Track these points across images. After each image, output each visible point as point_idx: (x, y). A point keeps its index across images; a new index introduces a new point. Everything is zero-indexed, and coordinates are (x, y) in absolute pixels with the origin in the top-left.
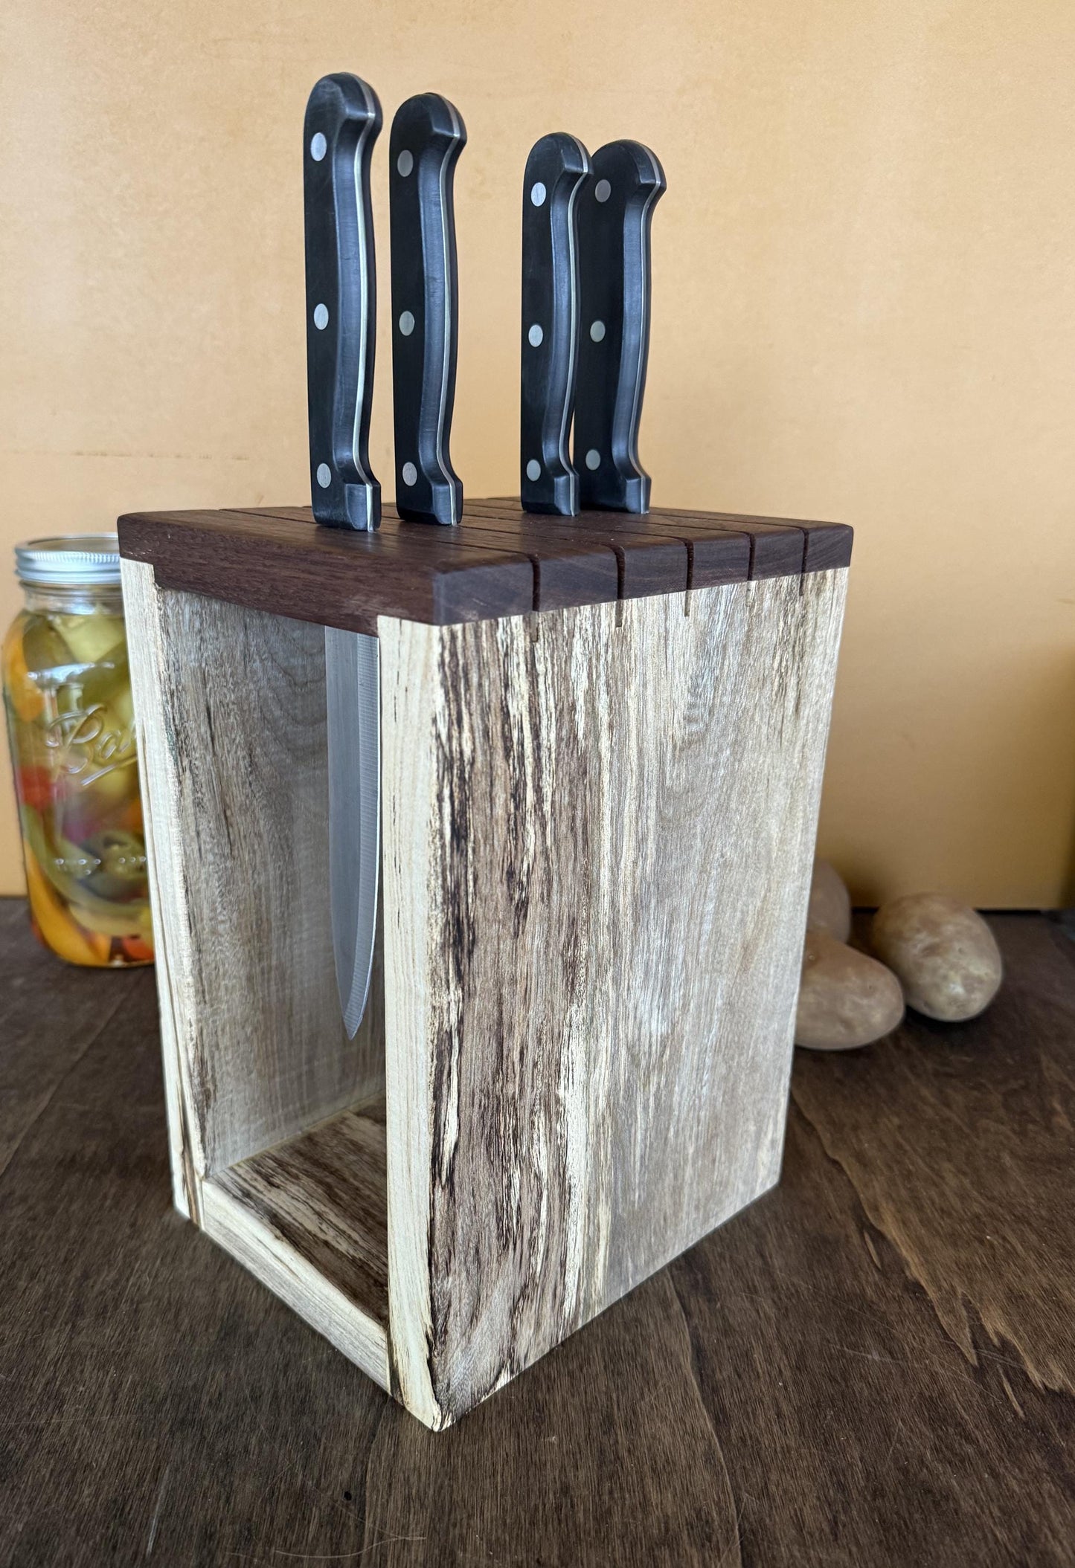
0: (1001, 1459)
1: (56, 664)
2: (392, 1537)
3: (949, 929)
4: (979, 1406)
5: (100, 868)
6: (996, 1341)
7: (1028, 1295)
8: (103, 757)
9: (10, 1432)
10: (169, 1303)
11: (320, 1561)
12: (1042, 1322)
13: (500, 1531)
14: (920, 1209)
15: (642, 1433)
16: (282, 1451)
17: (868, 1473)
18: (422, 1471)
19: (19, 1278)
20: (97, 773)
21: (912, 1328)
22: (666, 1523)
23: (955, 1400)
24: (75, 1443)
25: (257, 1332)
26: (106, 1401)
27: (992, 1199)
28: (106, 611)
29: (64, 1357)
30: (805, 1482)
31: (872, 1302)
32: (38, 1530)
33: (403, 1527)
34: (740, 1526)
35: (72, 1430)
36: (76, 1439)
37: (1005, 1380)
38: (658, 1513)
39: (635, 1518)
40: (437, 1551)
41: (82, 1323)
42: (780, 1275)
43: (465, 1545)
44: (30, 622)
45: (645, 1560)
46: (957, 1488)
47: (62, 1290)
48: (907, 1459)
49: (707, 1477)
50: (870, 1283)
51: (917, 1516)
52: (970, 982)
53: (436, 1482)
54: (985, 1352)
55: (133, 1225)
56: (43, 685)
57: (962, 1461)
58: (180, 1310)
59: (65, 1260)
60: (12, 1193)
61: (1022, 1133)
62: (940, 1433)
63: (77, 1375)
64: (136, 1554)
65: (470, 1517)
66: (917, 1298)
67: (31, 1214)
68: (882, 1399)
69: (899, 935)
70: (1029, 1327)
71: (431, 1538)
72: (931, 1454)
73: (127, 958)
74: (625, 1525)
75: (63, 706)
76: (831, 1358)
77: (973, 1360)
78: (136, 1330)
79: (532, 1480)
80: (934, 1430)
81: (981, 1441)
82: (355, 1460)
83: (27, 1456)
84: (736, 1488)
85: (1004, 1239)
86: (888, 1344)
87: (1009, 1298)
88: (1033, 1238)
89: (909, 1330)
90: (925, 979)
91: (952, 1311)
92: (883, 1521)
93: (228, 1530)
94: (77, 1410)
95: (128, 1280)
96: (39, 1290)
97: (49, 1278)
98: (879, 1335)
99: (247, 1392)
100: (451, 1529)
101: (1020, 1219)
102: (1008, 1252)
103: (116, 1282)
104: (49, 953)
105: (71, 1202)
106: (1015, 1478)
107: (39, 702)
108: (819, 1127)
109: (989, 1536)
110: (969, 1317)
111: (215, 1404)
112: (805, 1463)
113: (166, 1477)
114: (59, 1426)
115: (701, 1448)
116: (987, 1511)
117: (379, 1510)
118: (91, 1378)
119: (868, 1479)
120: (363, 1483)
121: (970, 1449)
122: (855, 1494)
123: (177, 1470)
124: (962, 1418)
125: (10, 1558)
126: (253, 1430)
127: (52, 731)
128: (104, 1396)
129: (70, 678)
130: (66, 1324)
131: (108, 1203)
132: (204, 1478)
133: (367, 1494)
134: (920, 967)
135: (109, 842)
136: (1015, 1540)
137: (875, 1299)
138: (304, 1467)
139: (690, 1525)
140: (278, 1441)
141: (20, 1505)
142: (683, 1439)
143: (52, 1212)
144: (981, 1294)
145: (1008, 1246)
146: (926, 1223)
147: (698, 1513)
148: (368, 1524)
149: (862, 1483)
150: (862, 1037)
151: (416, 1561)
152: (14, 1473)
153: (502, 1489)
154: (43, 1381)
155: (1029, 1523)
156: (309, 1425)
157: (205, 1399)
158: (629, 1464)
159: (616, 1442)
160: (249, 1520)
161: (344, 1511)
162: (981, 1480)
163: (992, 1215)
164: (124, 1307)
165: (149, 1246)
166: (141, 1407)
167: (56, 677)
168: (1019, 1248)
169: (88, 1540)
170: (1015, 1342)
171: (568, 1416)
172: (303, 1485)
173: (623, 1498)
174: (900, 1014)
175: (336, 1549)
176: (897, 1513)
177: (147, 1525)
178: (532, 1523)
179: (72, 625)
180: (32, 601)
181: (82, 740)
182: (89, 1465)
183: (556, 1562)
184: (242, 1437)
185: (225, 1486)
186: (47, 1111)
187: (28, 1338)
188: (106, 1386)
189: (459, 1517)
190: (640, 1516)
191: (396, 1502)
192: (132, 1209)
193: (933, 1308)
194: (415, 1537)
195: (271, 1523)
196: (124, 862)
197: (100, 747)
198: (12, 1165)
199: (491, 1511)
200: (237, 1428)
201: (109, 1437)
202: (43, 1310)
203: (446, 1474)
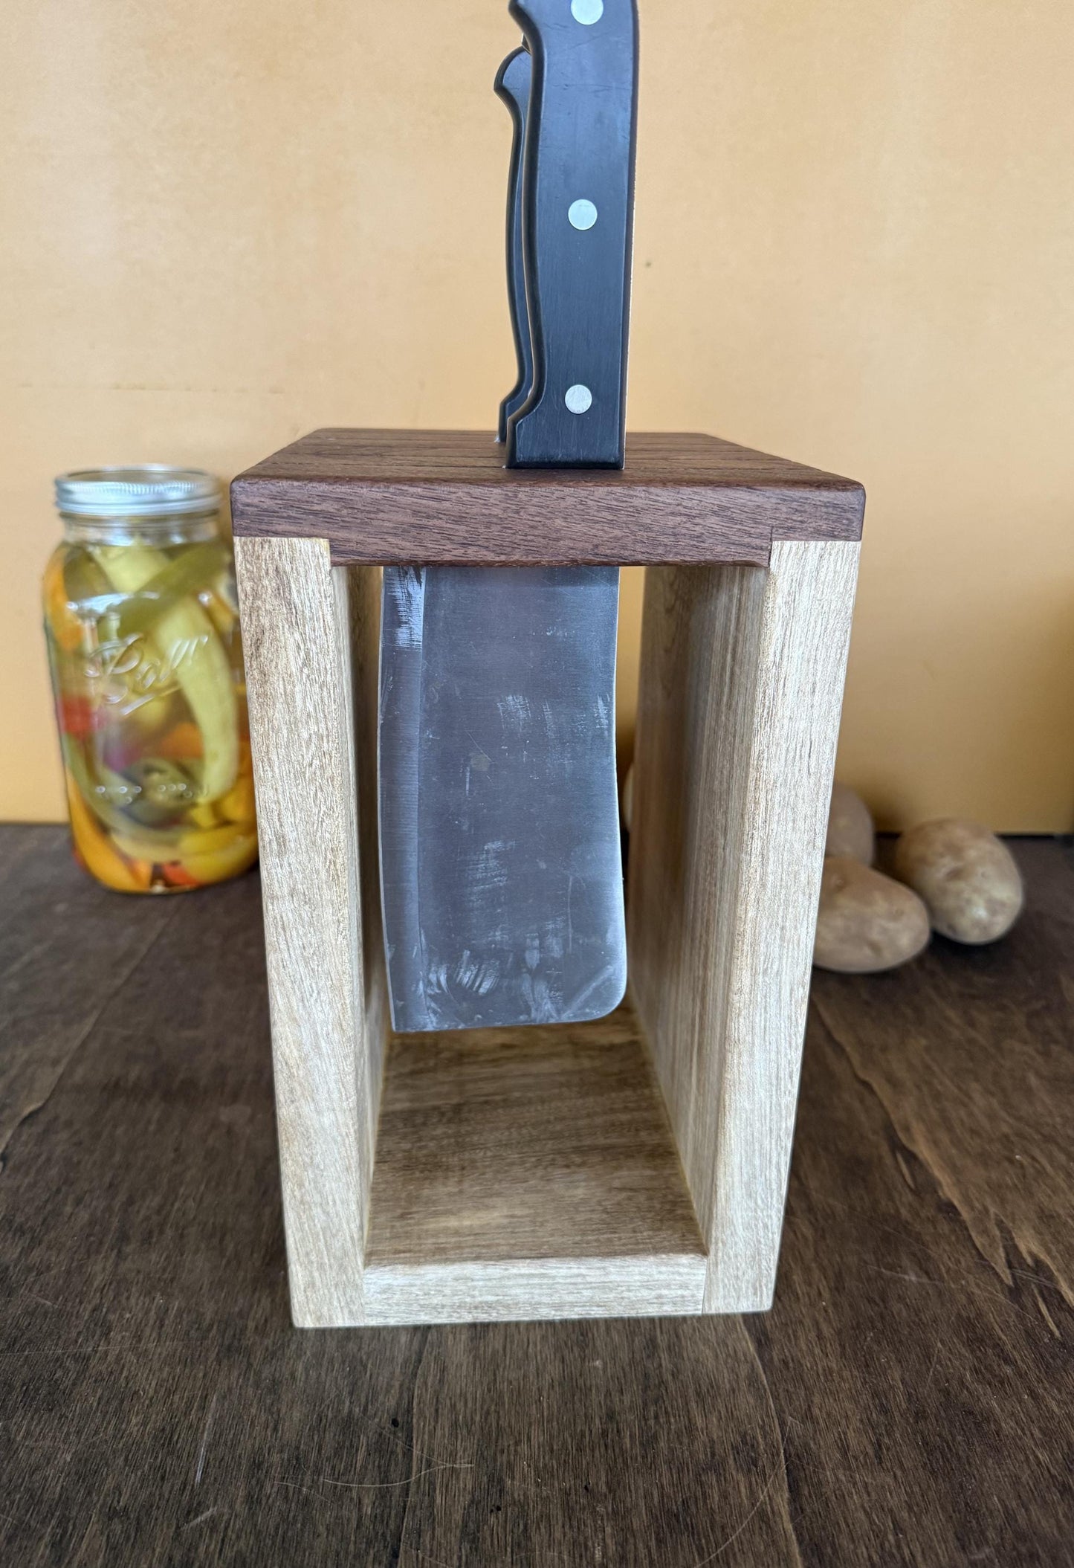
0: (1039, 1381)
1: (95, 594)
2: (441, 1465)
3: (972, 854)
4: (1015, 1326)
5: (140, 797)
6: (1029, 1261)
7: (1059, 1215)
8: (144, 686)
9: (57, 1360)
10: (215, 1227)
11: (369, 1490)
13: (547, 1458)
14: (950, 1129)
15: (685, 1355)
16: (329, 1378)
17: (910, 1395)
18: (469, 1396)
19: (65, 1204)
20: (137, 703)
21: (947, 1247)
22: (712, 1448)
23: (993, 1320)
24: (122, 1371)
26: (153, 1329)
27: (1019, 1119)
28: (145, 543)
29: (111, 1284)
30: (848, 1405)
31: (907, 1222)
32: (87, 1460)
33: (451, 1455)
34: (785, 1450)
35: (118, 1359)
36: (123, 1366)
37: (1040, 1300)
38: (703, 1438)
39: (681, 1443)
40: (485, 1479)
41: (128, 1249)
42: (815, 1196)
43: (513, 1472)
44: (70, 554)
45: (692, 1485)
46: (998, 1410)
47: (107, 1216)
48: (947, 1381)
49: (752, 1401)
50: (904, 1204)
51: (959, 1438)
52: (994, 907)
53: (482, 1409)
54: (1019, 1272)
55: (176, 1150)
56: (83, 615)
57: (1002, 1383)
58: (225, 1234)
59: (111, 1185)
60: (56, 1118)
61: (1046, 1054)
62: (979, 1354)
63: (124, 1301)
64: (184, 1485)
65: (517, 1443)
66: (951, 1218)
67: (76, 1139)
68: (920, 1320)
69: (923, 860)
70: (1061, 1247)
71: (478, 1465)
72: (971, 1375)
73: (168, 884)
74: (672, 1450)
75: (102, 635)
76: (869, 1279)
77: (1008, 1280)
78: (182, 1255)
79: (577, 1406)
80: (973, 1351)
81: (1019, 1362)
82: (401, 1386)
83: (74, 1384)
84: (780, 1411)
85: (1034, 1158)
86: (924, 1265)
87: (1040, 1218)
88: (1062, 1158)
89: (945, 1250)
90: (950, 903)
91: (985, 1232)
92: (926, 1443)
93: (276, 1458)
94: (123, 1337)
95: (172, 1205)
96: (84, 1216)
97: (94, 1203)
98: (914, 1255)
100: (498, 1455)
101: (1048, 1139)
102: (1038, 1172)
103: (162, 1207)
104: (90, 881)
105: (115, 1126)
106: (1054, 1398)
107: (77, 632)
108: (848, 1049)
109: (1031, 1457)
110: (1002, 1237)
112: (847, 1385)
113: (213, 1405)
114: (106, 1353)
115: (744, 1371)
116: (1027, 1432)
117: (426, 1437)
118: (137, 1304)
119: (909, 1400)
120: (409, 1410)
121: (1008, 1370)
122: (897, 1418)
123: (224, 1397)
124: (1000, 1339)
125: (59, 1488)
126: (299, 1357)
127: (92, 661)
128: (151, 1322)
129: (110, 609)
130: (112, 1250)
131: (152, 1128)
132: (251, 1405)
133: (415, 1421)
134: (944, 892)
135: (149, 770)
136: (1057, 1463)
137: (910, 1220)
138: (351, 1393)
139: (735, 1448)
140: (325, 1367)
141: (68, 1434)
142: (726, 1363)
143: (97, 1137)
144: (1013, 1214)
145: (1037, 1165)
146: (957, 1142)
147: (744, 1436)
148: (416, 1452)
149: (904, 1406)
150: (889, 960)
151: (464, 1489)
152: (62, 1401)
153: (549, 1415)
154: (90, 1308)
156: (355, 1350)
157: (251, 1325)
158: (672, 1387)
159: (660, 1365)
160: (297, 1448)
161: (392, 1438)
162: (1020, 1401)
163: (1020, 1135)
164: (169, 1233)
165: (193, 1171)
166: (187, 1333)
167: (95, 608)
168: (1049, 1168)
169: (138, 1469)
170: (1048, 1262)
171: (612, 1339)
172: (350, 1412)
173: (669, 1422)
174: (925, 938)
175: (385, 1478)
176: (940, 1436)
177: (196, 1454)
178: (579, 1449)
179: (112, 554)
180: (72, 533)
181: (121, 670)
182: (136, 1393)
183: (604, 1489)
184: (288, 1363)
185: (272, 1414)
186: (91, 1036)
187: (74, 1265)
188: (153, 1313)
189: (506, 1444)
190: (686, 1440)
191: (443, 1428)
192: (176, 1133)
193: (967, 1229)
194: (463, 1465)
195: (319, 1451)
196: (164, 790)
197: (140, 677)
198: (57, 1090)
199: (538, 1437)
200: (283, 1354)
201: (156, 1366)
202: (89, 1236)
203: (492, 1400)
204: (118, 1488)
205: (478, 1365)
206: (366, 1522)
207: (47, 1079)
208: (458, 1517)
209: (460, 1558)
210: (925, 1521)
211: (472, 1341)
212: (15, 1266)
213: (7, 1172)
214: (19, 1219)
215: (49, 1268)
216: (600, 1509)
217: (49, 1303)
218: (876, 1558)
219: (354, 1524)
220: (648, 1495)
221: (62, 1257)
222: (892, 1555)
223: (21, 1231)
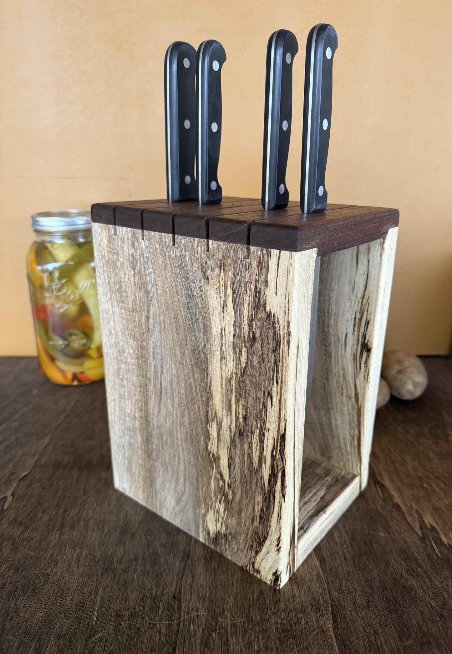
0: (432, 573)
1: (48, 263)
2: (193, 613)
3: (406, 364)
4: (423, 552)
5: (68, 345)
6: (429, 526)
7: (441, 508)
8: (69, 300)
9: (36, 576)
10: (100, 521)
11: (164, 624)
12: (446, 518)
13: (236, 609)
14: (398, 475)
16: (147, 580)
17: (381, 580)
18: (204, 586)
19: (38, 513)
20: (66, 307)
21: (396, 522)
22: (302, 604)
23: (414, 550)
24: (63, 579)
25: (136, 532)
26: (75, 562)
27: (425, 470)
28: (69, 241)
29: (58, 545)
30: (356, 585)
32: (49, 616)
33: (197, 609)
34: (331, 604)
35: (61, 574)
36: (63, 578)
37: (433, 542)
38: (298, 600)
39: (289, 602)
40: (211, 619)
41: (65, 530)
43: (222, 616)
44: (38, 246)
45: (294, 619)
46: (415, 586)
47: (56, 517)
48: (396, 575)
49: (318, 585)
50: (379, 505)
51: (400, 597)
52: (415, 385)
53: (209, 591)
54: (425, 531)
55: (84, 490)
56: (44, 271)
57: (417, 575)
58: (104, 524)
59: (57, 505)
60: (35, 478)
61: (437, 444)
62: (408, 564)
63: (63, 551)
64: (89, 624)
65: (224, 604)
66: (397, 510)
67: (43, 486)
68: (385, 551)
69: (387, 366)
70: (442, 521)
71: (208, 613)
72: (405, 572)
73: (79, 381)
74: (286, 605)
75: (51, 280)
76: (365, 535)
77: (420, 534)
78: (87, 532)
79: (248, 588)
80: (406, 563)
81: (424, 567)
82: (177, 582)
83: (43, 585)
84: (329, 589)
85: (431, 486)
86: (387, 529)
87: (433, 509)
88: (442, 485)
90: (397, 383)
91: (411, 515)
92: (387, 600)
93: (126, 613)
94: (63, 566)
95: (83, 512)
96: (46, 517)
97: (51, 512)
98: (383, 525)
99: (132, 557)
100: (216, 609)
101: (437, 478)
102: (433, 491)
103: (78, 513)
104: (47, 380)
105: (59, 480)
106: (438, 581)
107: (41, 279)
109: (429, 604)
110: (418, 517)
111: (120, 562)
112: (355, 577)
113: (100, 592)
114: (56, 573)
115: (315, 573)
116: (427, 594)
117: (187, 602)
118: (69, 553)
119: (380, 583)
120: (180, 592)
121: (419, 570)
122: (376, 589)
123: (105, 589)
124: (417, 557)
125: (37, 627)
126: (135, 572)
127: (47, 290)
128: (75, 560)
129: (55, 269)
130: (58, 531)
131: (74, 481)
132: (116, 592)
133: (182, 596)
134: (395, 379)
135: (71, 335)
136: (439, 606)
137: (381, 511)
138: (156, 586)
139: (311, 604)
140: (145, 576)
141: (41, 605)
142: (307, 570)
143: (51, 485)
144: (422, 508)
145: (432, 488)
146: (400, 480)
147: (314, 599)
148: (183, 608)
149: (378, 585)
151: (202, 623)
152: (38, 593)
153: (236, 592)
154: (49, 554)
155: (444, 598)
156: (158, 568)
157: (115, 560)
160: (135, 608)
161: (173, 603)
162: (425, 582)
163: (425, 476)
164: (82, 523)
165: (91, 498)
166: (89, 564)
167: (49, 268)
168: (437, 490)
169: (70, 619)
170: (436, 526)
172: (156, 593)
174: (388, 398)
175: (170, 619)
176: (393, 596)
177: (93, 612)
178: (249, 606)
179: (55, 246)
180: (39, 238)
181: (59, 294)
182: (69, 588)
183: (259, 621)
184: (131, 575)
185: (124, 595)
186: (48, 444)
187: (43, 537)
188: (75, 556)
189: (219, 604)
190: (291, 601)
191: (194, 599)
192: (84, 483)
193: (404, 514)
194: (202, 613)
195: (144, 609)
196: (77, 343)
197: (67, 296)
198: (35, 466)
199: (232, 601)
200: (129, 571)
201: (77, 577)
202: (48, 525)
203: (214, 587)
204: (62, 627)
205: (208, 573)
206: (163, 637)
207: (30, 462)
208: (200, 634)
209: (201, 650)
210: (386, 630)
211: (205, 564)
212: (18, 538)
213: (14, 501)
214: (20, 519)
215: (32, 539)
216: (257, 629)
217: (32, 553)
218: (367, 645)
219: (158, 637)
220: (276, 623)
221: (38, 533)
222: (373, 644)
223: (20, 524)
